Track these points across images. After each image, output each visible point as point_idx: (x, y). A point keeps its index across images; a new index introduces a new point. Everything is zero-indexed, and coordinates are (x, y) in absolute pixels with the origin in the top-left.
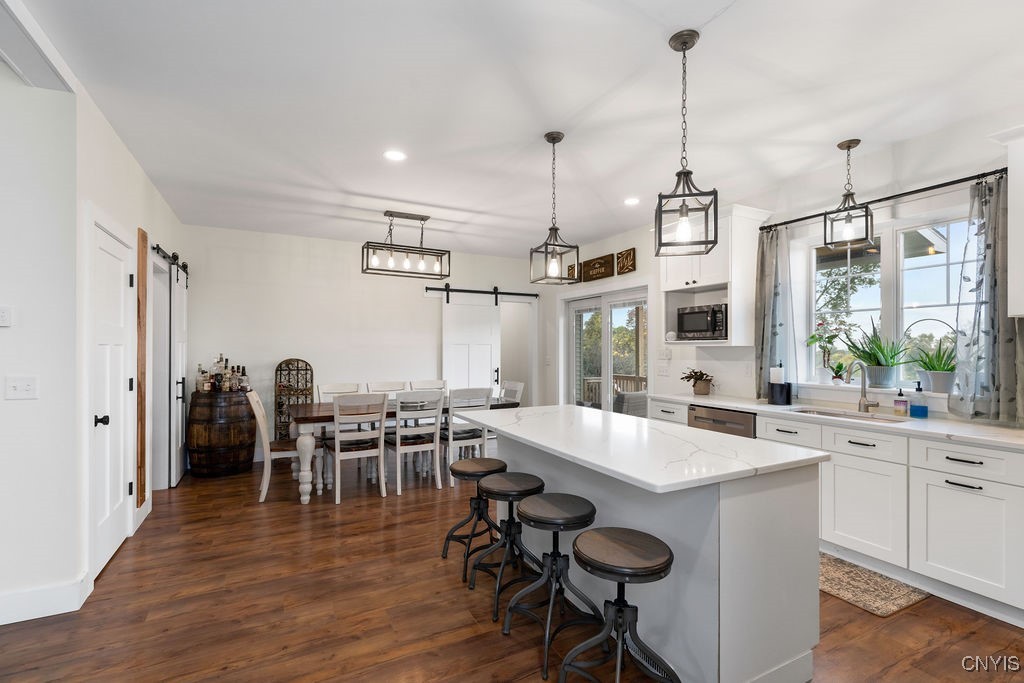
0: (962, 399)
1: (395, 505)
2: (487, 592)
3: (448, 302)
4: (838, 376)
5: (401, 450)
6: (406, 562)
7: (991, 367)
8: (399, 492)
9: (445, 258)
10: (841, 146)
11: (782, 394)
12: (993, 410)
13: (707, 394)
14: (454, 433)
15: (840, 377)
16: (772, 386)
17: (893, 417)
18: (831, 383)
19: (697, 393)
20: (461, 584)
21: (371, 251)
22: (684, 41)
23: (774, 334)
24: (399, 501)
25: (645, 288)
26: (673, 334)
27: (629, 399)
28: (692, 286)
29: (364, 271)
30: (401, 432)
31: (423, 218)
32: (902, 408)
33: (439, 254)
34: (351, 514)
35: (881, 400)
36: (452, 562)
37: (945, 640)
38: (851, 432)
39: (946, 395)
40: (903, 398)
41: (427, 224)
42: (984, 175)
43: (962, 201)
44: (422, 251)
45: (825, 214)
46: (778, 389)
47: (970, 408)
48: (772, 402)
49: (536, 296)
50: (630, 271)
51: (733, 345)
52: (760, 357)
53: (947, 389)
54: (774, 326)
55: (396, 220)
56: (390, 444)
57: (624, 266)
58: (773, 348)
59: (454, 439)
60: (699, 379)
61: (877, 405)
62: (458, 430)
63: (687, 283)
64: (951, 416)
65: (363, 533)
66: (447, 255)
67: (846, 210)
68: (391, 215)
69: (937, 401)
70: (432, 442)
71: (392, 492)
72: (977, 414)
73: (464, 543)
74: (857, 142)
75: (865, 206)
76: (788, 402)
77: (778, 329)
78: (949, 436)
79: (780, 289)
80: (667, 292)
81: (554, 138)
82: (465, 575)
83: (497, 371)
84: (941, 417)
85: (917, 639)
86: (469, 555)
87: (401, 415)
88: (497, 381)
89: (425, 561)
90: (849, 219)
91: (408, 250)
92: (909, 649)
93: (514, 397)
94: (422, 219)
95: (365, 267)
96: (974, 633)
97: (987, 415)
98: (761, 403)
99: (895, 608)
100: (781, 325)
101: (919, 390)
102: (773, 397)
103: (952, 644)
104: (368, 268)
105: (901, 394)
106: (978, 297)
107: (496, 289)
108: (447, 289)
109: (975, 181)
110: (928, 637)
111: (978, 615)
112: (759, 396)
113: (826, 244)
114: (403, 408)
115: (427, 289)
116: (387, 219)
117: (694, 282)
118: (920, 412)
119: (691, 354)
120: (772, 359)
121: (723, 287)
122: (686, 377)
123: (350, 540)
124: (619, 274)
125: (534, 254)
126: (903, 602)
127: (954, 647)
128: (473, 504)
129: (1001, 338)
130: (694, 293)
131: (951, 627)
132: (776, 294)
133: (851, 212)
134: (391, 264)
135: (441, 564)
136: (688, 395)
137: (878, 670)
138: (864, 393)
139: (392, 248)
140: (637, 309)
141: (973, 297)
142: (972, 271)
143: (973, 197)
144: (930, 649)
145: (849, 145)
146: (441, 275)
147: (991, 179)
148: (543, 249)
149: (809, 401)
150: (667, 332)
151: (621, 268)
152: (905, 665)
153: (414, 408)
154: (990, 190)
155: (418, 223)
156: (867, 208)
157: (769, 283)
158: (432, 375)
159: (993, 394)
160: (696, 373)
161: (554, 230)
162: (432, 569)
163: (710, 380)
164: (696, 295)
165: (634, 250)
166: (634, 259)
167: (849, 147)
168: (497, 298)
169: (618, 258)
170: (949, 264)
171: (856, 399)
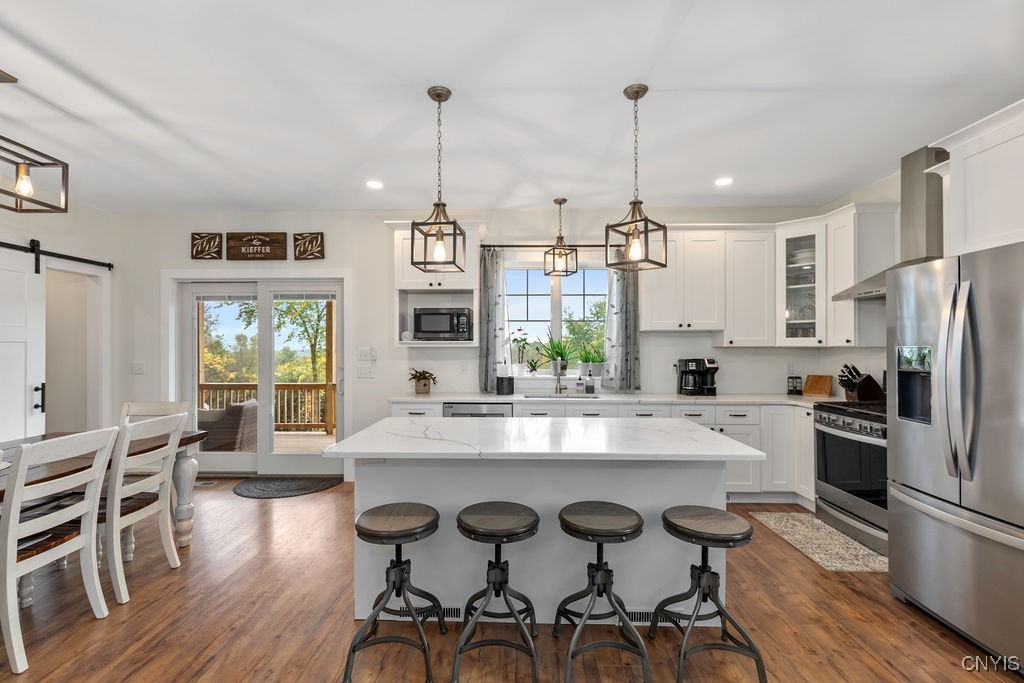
4: (533, 368)
10: (556, 201)
11: (505, 386)
13: (428, 393)
15: (535, 369)
16: (500, 380)
17: (576, 395)
18: (530, 375)
19: (419, 393)
22: (636, 93)
23: (495, 337)
25: (340, 281)
26: (408, 335)
32: (580, 388)
46: (503, 382)
47: (617, 385)
48: (501, 392)
49: (110, 266)
50: (316, 258)
54: (495, 330)
57: (304, 251)
60: (421, 377)
61: (566, 388)
63: (431, 285)
64: (606, 390)
69: (597, 381)
74: (565, 201)
76: (513, 392)
77: (498, 332)
78: (639, 401)
80: (404, 291)
83: (41, 389)
88: (40, 406)
90: (559, 255)
98: (488, 395)
100: (501, 329)
101: (590, 375)
102: (500, 388)
105: (579, 379)
107: (35, 244)
112: (486, 389)
117: (440, 284)
118: (590, 390)
120: (495, 358)
124: (297, 258)
132: (496, 304)
141: (616, 318)
142: (615, 301)
145: (561, 202)
151: (301, 253)
157: (492, 293)
165: (322, 234)
166: (322, 245)
167: (560, 203)
168: (37, 260)
169: (296, 240)
170: (584, 295)
171: (553, 385)
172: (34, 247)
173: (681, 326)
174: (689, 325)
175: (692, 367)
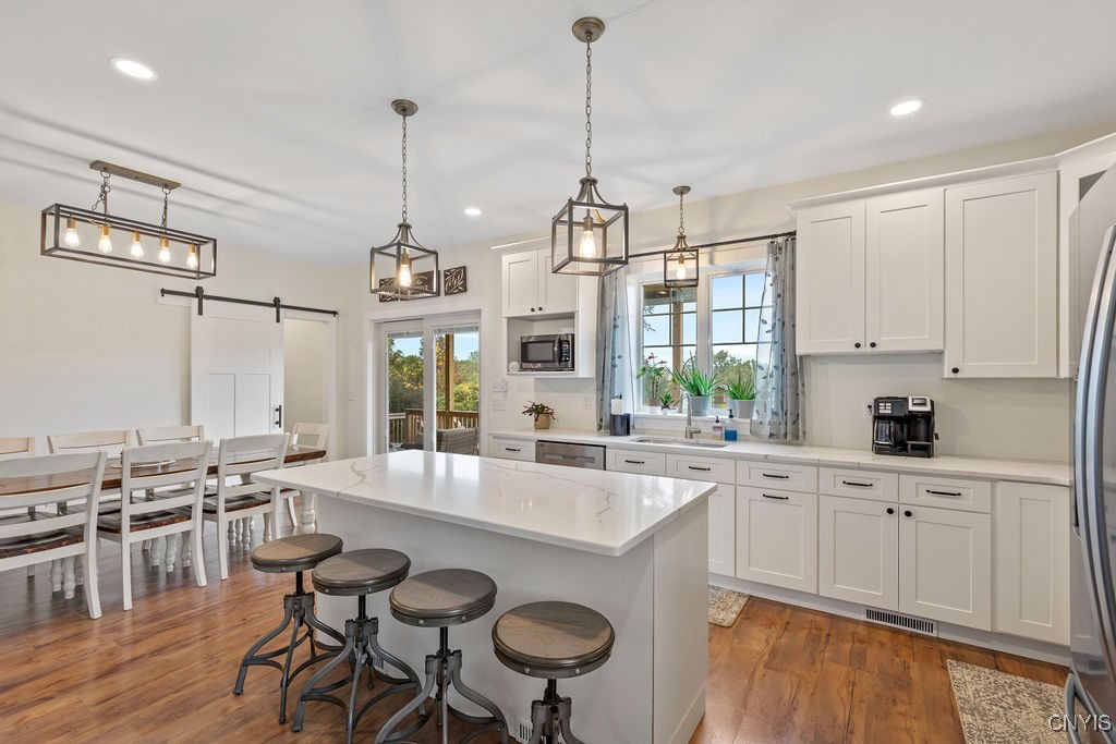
0: (761, 423)
1: (118, 629)
2: (323, 729)
3: (200, 313)
4: (664, 405)
5: (131, 538)
6: (166, 721)
7: (780, 396)
8: (128, 605)
9: (207, 249)
10: (675, 190)
11: (622, 425)
12: (783, 432)
13: (546, 427)
14: (227, 501)
15: (667, 407)
16: (613, 417)
17: (713, 442)
18: (661, 413)
19: (538, 428)
20: (278, 729)
21: (63, 221)
22: (589, 30)
23: (614, 366)
24: (128, 620)
25: (478, 312)
26: (515, 364)
27: (447, 437)
28: (538, 313)
29: (44, 252)
30: (128, 511)
31: (168, 185)
32: (718, 433)
33: (197, 242)
34: (29, 661)
35: (701, 426)
36: (254, 697)
37: (774, 636)
38: (691, 458)
39: (749, 420)
40: (719, 424)
41: (174, 195)
42: (776, 236)
43: (760, 256)
44: (165, 233)
45: (665, 252)
46: (619, 421)
47: (766, 430)
48: (614, 433)
49: (335, 313)
50: (460, 291)
51: (580, 376)
52: (601, 389)
53: (749, 415)
54: (613, 358)
55: (114, 180)
56: (109, 529)
57: (452, 286)
58: (612, 380)
59: (228, 510)
60: (539, 411)
61: (699, 432)
62: (231, 496)
63: (533, 310)
64: (753, 438)
65: (62, 692)
66: (211, 245)
67: (679, 251)
68: (105, 170)
69: (743, 426)
70: (189, 518)
71: (113, 607)
72: (771, 435)
73: (278, 666)
74: (687, 189)
75: (695, 249)
76: (628, 433)
77: (617, 361)
78: (766, 456)
79: (618, 322)
80: (509, 318)
81: (404, 108)
82: (283, 714)
83: (279, 410)
84: (746, 440)
85: (758, 640)
86: (288, 681)
87: (129, 482)
88: (279, 423)
89: (201, 710)
90: (682, 260)
91: (139, 228)
92: (758, 653)
93: (315, 444)
94: (166, 186)
95: (49, 244)
96: (788, 623)
97: (778, 437)
98: (601, 435)
99: (734, 616)
100: (619, 357)
101: (731, 416)
102: (614, 428)
103: (779, 638)
104: (57, 247)
105: (717, 421)
106: (774, 336)
107: (277, 300)
108: (199, 294)
109: (770, 240)
110: (764, 637)
111: (784, 606)
112: (600, 427)
113: (665, 281)
114: (136, 471)
115: (163, 292)
116: (97, 176)
117: (540, 309)
118: (731, 436)
119: (529, 387)
120: (612, 391)
121: (570, 316)
122: (528, 411)
123: (34, 713)
124: (446, 294)
125: (376, 255)
126: (737, 608)
127: (782, 640)
128: (290, 604)
129: (788, 371)
130: (533, 321)
131: (772, 623)
132: (615, 327)
133: (684, 254)
134: (105, 245)
135: (234, 705)
136: (528, 430)
137: (746, 682)
138: (689, 422)
139: (107, 221)
140: (447, 336)
141: (769, 337)
142: (768, 314)
143: (769, 253)
144: (770, 647)
145: (682, 190)
146: (198, 272)
147: (780, 240)
148: (393, 250)
149: (643, 431)
150: (509, 362)
151: (450, 288)
152: (761, 670)
153: (151, 471)
154: (780, 249)
155: (158, 191)
156: (697, 251)
157: (609, 314)
158: (174, 419)
159: (780, 418)
160: (537, 406)
161: (405, 227)
162: (220, 719)
163: (551, 413)
164: (535, 323)
165: (465, 268)
166: (465, 279)
167: (682, 193)
168: (278, 312)
169: (446, 276)
170: (744, 309)
171: (683, 427)
172: (276, 304)
173: (858, 346)
174: (873, 345)
175: (886, 410)
